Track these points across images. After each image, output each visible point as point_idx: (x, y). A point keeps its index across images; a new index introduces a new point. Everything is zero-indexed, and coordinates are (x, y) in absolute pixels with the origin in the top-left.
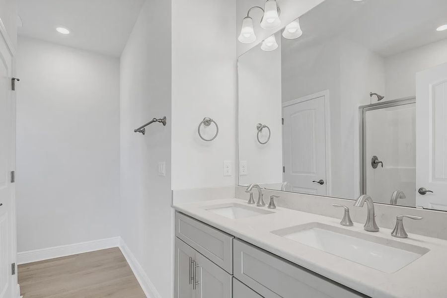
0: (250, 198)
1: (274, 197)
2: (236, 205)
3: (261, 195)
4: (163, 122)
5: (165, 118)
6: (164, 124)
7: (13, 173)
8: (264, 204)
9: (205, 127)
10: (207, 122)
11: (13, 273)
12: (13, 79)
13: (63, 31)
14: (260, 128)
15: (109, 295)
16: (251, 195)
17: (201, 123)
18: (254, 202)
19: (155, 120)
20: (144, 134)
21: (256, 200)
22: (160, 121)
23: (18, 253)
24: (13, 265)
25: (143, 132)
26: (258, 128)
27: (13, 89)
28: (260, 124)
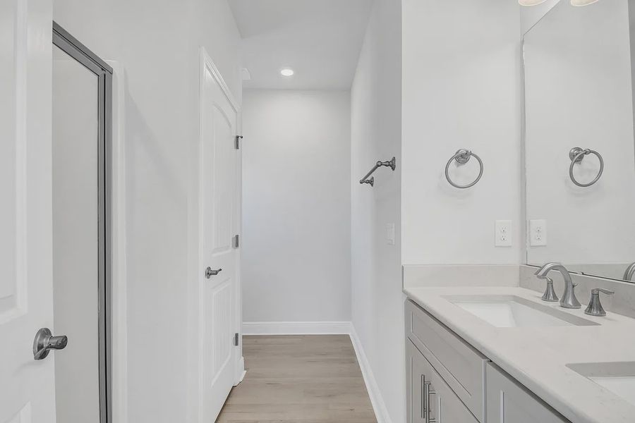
0: (547, 291)
1: (600, 293)
2: (517, 299)
3: (570, 286)
4: (392, 165)
5: (394, 159)
6: (393, 169)
7: (237, 237)
8: (577, 304)
9: (458, 166)
10: (462, 158)
11: (237, 344)
12: (238, 137)
13: (287, 73)
14: (578, 156)
15: (330, 396)
16: (550, 283)
17: (451, 159)
18: (555, 298)
19: (379, 163)
20: (372, 185)
21: (560, 296)
22: (387, 164)
23: (244, 323)
24: (237, 335)
25: (371, 182)
26: (572, 156)
27: (237, 147)
28: (579, 149)
